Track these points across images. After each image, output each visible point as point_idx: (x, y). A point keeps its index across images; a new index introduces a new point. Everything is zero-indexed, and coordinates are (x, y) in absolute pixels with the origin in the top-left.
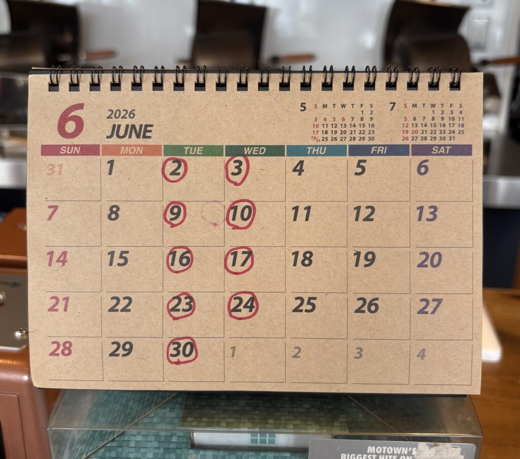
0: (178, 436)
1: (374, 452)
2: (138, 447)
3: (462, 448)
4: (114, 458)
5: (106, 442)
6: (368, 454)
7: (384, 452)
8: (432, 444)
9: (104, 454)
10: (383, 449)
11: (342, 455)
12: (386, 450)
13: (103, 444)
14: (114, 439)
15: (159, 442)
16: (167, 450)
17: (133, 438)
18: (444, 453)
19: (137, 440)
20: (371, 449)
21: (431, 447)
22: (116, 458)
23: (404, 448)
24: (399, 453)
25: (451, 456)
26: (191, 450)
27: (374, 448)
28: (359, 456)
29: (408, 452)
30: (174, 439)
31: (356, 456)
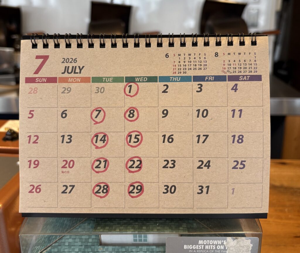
0: (93, 239)
1: (202, 244)
2: (70, 246)
3: (251, 240)
4: (56, 252)
5: (52, 243)
6: (199, 245)
7: (208, 243)
8: (235, 238)
9: (50, 250)
10: (207, 242)
11: (185, 246)
12: (209, 242)
13: (50, 244)
14: (56, 241)
15: (82, 242)
16: (87, 246)
17: (67, 240)
18: (241, 243)
19: (69, 241)
20: (200, 242)
21: (234, 239)
22: (57, 252)
23: (219, 241)
24: (216, 244)
25: (246, 244)
26: (100, 246)
27: (202, 241)
28: (194, 246)
29: (221, 243)
30: (90, 240)
31: (192, 246)
